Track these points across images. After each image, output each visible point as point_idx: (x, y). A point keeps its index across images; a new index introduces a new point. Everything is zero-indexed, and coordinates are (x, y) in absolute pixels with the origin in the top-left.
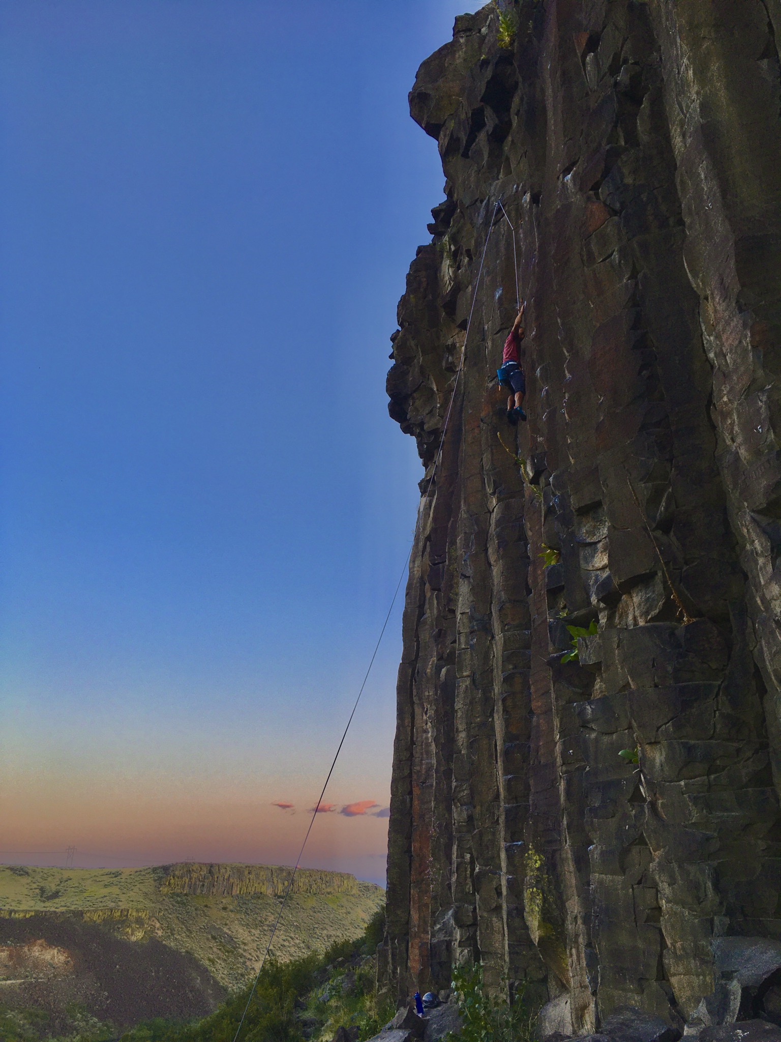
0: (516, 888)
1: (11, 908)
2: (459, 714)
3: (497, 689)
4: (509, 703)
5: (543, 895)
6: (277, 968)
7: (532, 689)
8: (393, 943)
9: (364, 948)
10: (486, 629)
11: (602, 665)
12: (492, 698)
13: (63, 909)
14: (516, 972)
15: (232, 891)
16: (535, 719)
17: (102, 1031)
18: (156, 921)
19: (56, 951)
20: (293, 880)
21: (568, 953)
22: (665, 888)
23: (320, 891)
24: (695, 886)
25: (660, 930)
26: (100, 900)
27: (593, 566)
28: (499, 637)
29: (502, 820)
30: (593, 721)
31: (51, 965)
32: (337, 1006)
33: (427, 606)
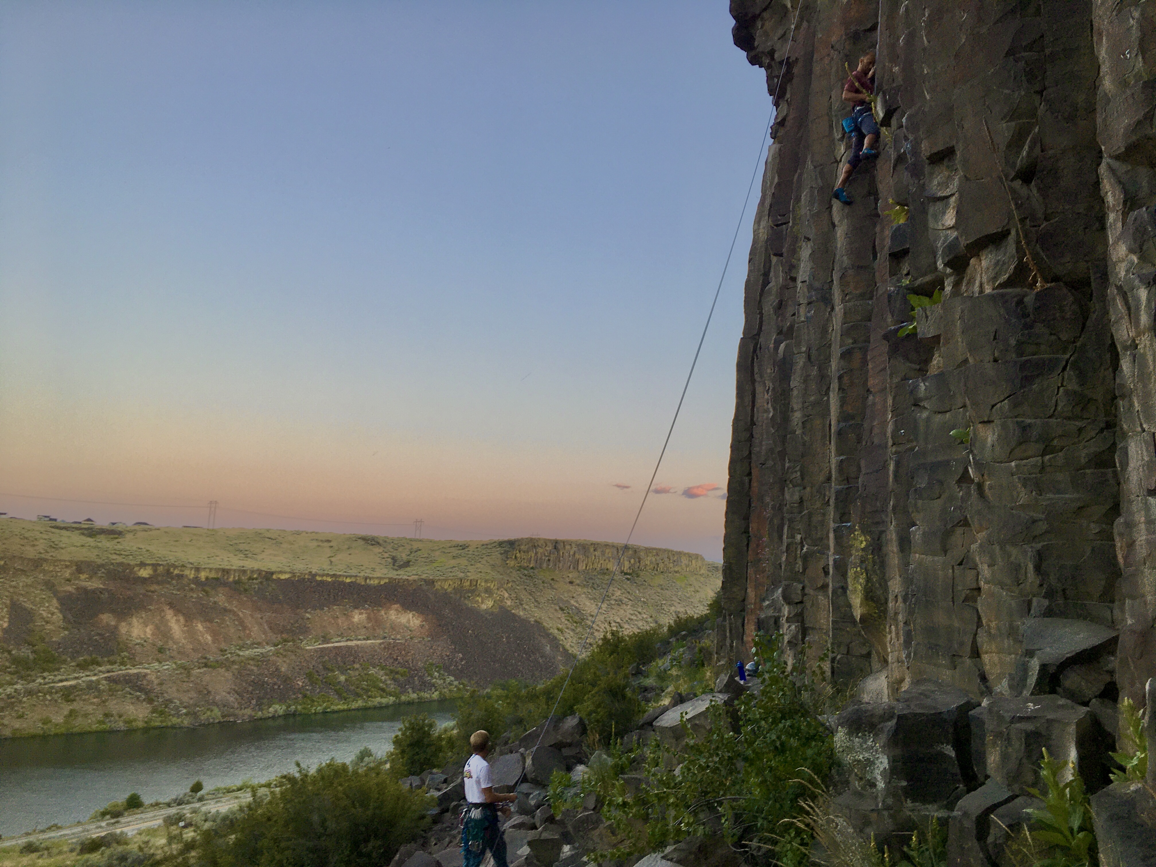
0: (841, 568)
1: (366, 575)
2: (795, 393)
3: (834, 364)
4: (846, 379)
5: (867, 574)
6: (618, 638)
7: (870, 366)
8: (730, 619)
9: (708, 624)
10: (826, 299)
11: (942, 338)
12: (829, 375)
13: (416, 577)
14: (839, 646)
15: (578, 566)
16: (871, 398)
17: (459, 689)
18: (504, 591)
19: (411, 615)
20: (639, 558)
21: (887, 630)
22: (985, 571)
23: (668, 569)
24: (1016, 569)
25: (977, 610)
26: (450, 570)
27: (943, 225)
28: (839, 308)
29: (832, 502)
30: (927, 398)
31: (407, 628)
32: (677, 675)
33: (772, 274)
